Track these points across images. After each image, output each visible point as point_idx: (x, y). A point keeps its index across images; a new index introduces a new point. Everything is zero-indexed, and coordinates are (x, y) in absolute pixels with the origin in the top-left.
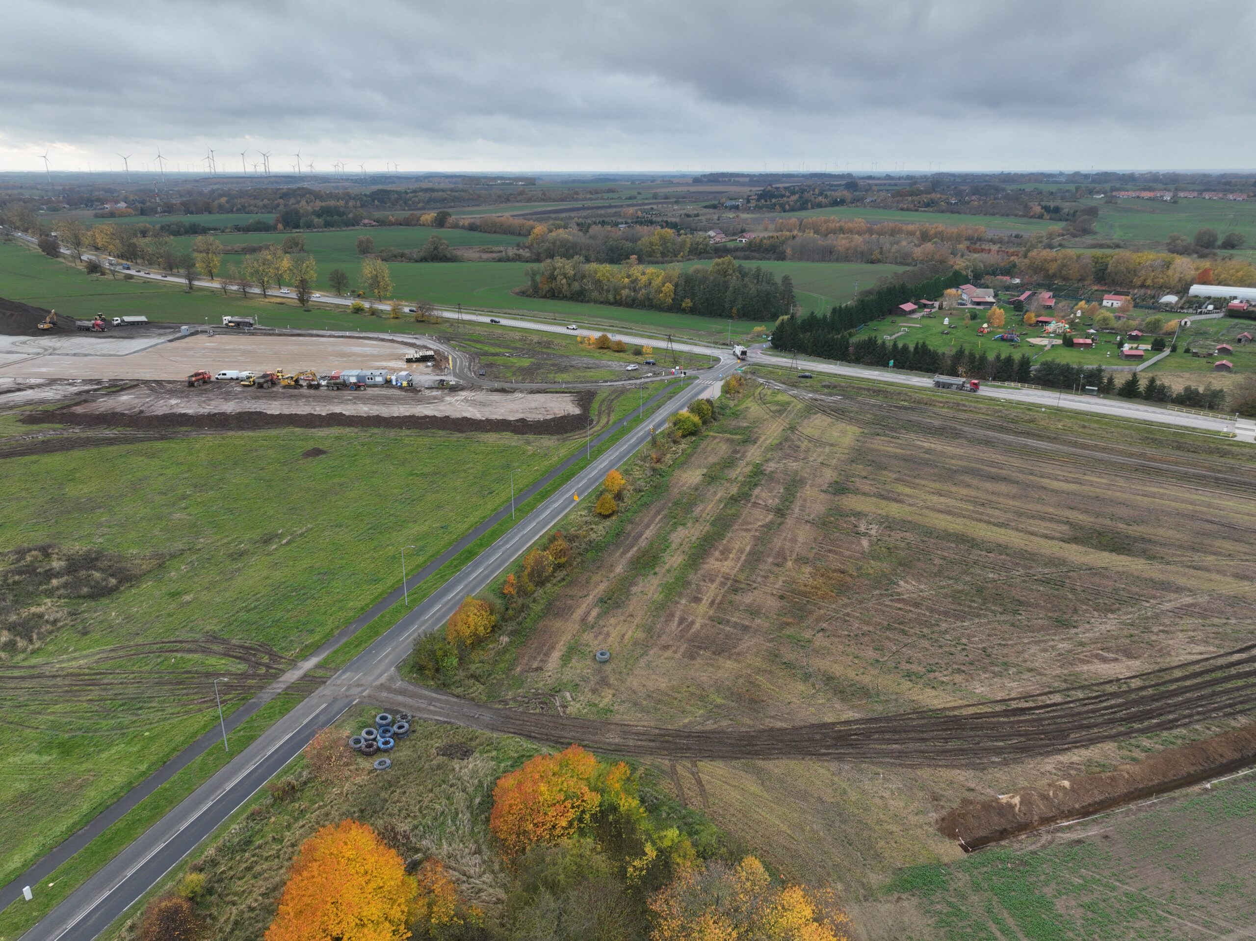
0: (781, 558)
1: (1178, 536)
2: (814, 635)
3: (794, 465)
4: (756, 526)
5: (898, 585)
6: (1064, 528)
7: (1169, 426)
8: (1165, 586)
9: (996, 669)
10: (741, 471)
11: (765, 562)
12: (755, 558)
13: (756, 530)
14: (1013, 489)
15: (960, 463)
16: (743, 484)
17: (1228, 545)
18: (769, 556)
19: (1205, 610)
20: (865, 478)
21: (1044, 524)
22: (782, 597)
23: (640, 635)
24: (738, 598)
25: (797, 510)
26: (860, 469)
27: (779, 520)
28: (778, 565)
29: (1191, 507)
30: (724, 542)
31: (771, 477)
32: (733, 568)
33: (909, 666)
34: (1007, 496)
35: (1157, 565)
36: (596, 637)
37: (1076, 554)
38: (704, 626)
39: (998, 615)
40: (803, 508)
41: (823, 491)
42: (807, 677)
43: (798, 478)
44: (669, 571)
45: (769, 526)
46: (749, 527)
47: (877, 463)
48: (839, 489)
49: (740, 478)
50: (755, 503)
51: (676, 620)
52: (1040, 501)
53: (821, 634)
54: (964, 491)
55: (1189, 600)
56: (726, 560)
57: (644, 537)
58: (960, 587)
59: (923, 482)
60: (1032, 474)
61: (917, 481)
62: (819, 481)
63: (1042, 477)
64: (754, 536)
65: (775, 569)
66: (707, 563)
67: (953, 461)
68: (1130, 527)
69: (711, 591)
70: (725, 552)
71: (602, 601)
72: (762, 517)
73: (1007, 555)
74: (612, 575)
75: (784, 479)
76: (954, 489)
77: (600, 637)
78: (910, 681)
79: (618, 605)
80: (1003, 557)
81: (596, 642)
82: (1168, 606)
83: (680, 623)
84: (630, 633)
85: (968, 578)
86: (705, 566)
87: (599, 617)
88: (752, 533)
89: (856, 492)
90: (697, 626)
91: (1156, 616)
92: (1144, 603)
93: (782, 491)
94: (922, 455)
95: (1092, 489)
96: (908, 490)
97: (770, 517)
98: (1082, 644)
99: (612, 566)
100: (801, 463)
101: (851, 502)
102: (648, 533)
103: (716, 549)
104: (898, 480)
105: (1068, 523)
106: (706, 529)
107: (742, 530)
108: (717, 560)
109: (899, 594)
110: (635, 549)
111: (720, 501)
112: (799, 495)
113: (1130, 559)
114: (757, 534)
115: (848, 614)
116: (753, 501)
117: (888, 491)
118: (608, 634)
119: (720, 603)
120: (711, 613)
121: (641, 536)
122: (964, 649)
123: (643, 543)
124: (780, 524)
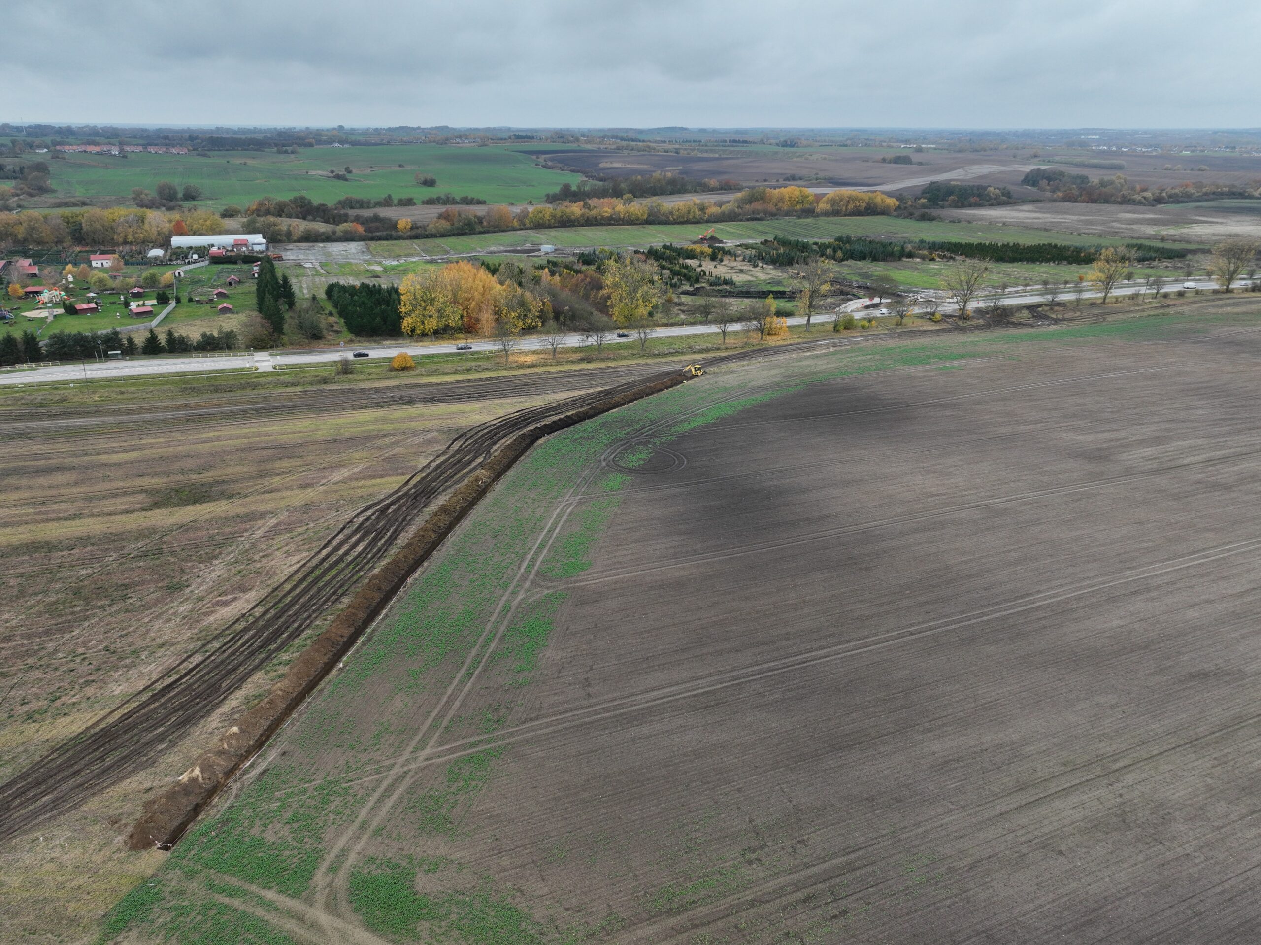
1: (245, 469)
6: (141, 497)
7: (200, 373)
8: (252, 517)
9: (127, 661)
14: (71, 477)
17: (286, 464)
19: (289, 524)
21: (118, 500)
29: (246, 441)
34: (68, 485)
35: (238, 501)
37: (161, 518)
39: (108, 608)
52: (106, 479)
55: (274, 521)
58: (53, 598)
60: (86, 455)
63: (98, 454)
68: (202, 475)
73: (92, 545)
78: (34, 722)
80: (89, 548)
82: (259, 533)
85: (58, 586)
91: (254, 546)
92: (239, 539)
95: (154, 451)
98: (201, 599)
105: (142, 491)
113: (213, 504)
122: (84, 659)
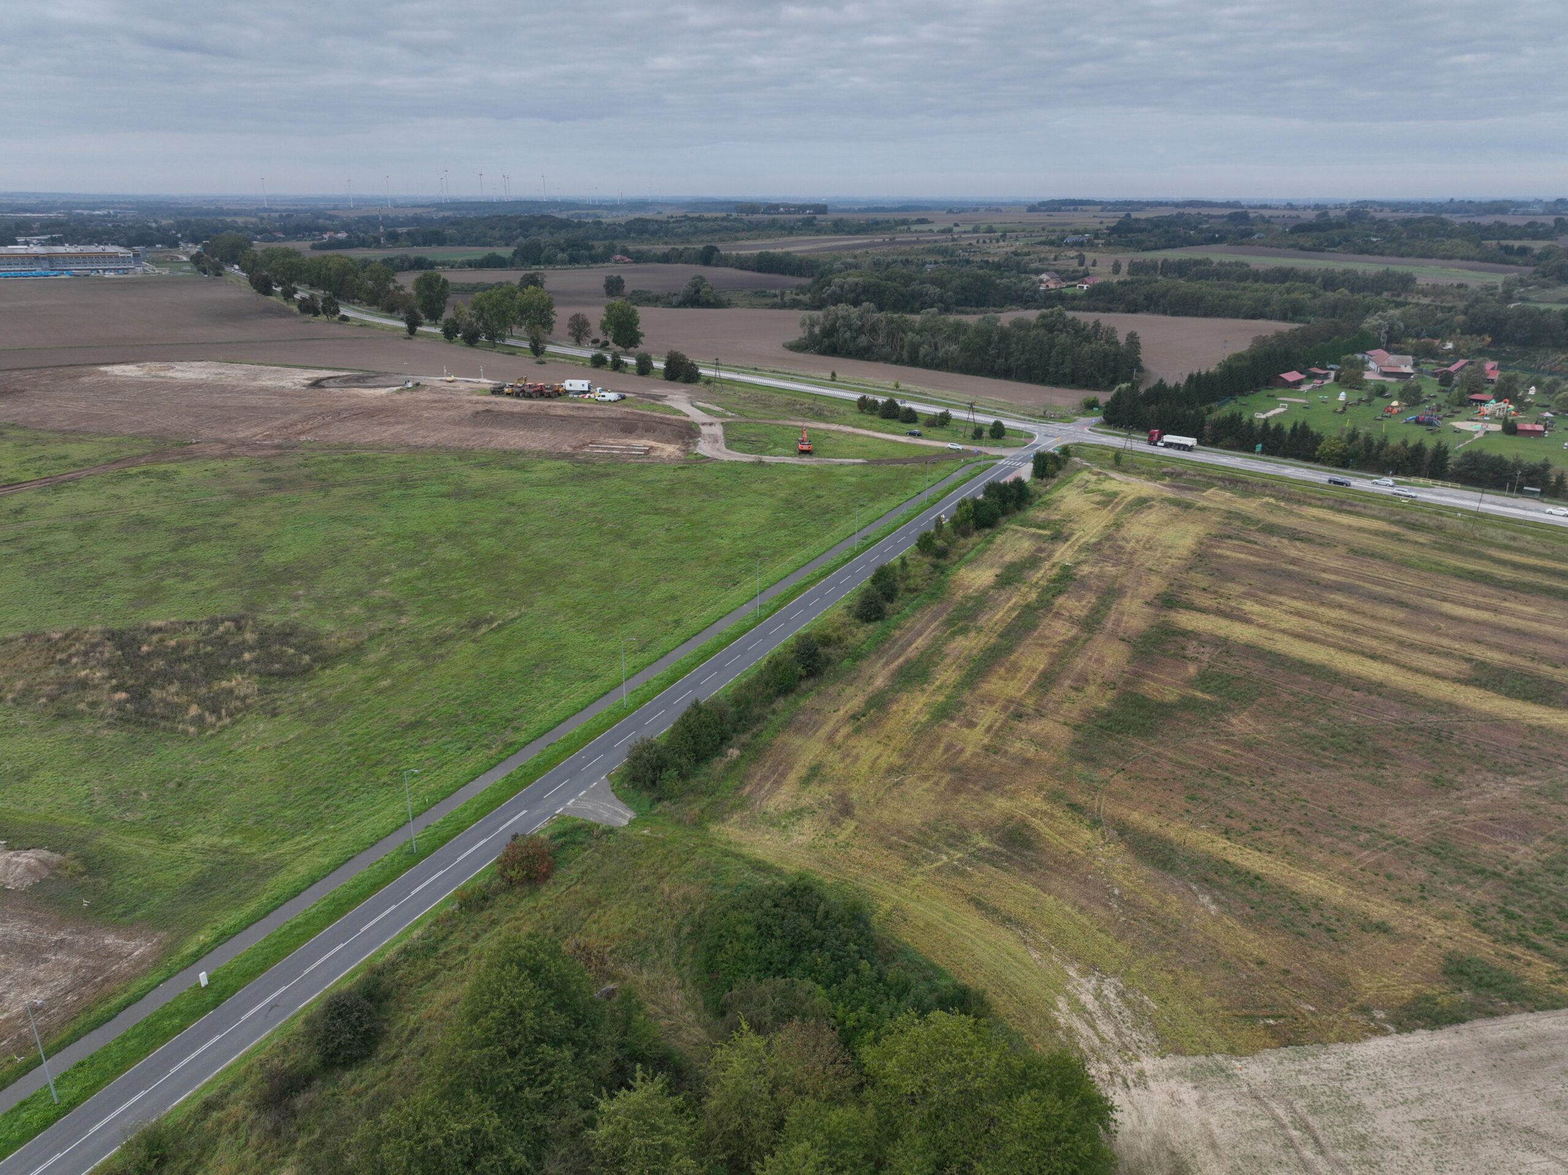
0: (1083, 680)
2: (1112, 776)
3: (1110, 569)
4: (1055, 641)
5: (1229, 723)
6: (1465, 666)
10: (1041, 575)
11: (1061, 685)
12: (1047, 680)
13: (1054, 646)
15: (1333, 577)
16: (1046, 590)
18: (1068, 677)
20: (1204, 589)
21: (1436, 659)
22: (1077, 728)
23: (895, 759)
24: (1022, 725)
25: (1109, 625)
26: (1200, 579)
27: (1085, 636)
28: (1076, 689)
30: (1012, 658)
31: (1082, 584)
32: (1020, 690)
33: (1228, 821)
34: (1393, 622)
36: (843, 759)
37: (1471, 697)
38: (975, 755)
39: (1356, 768)
40: (1118, 622)
41: (1147, 603)
42: (1095, 824)
43: (1117, 586)
44: (940, 687)
45: (1071, 642)
46: (1045, 642)
47: (1223, 573)
48: (1168, 601)
49: (1041, 582)
50: (1057, 613)
51: (942, 746)
52: (1435, 630)
53: (1121, 775)
54: (1334, 614)
56: (1013, 679)
57: (913, 646)
59: (1281, 599)
60: (1430, 596)
61: (1272, 597)
62: (1142, 590)
64: (1051, 653)
65: (1073, 694)
66: (989, 682)
67: (1324, 575)
69: (988, 716)
70: (1014, 668)
71: (854, 717)
72: (1063, 631)
73: (1380, 695)
74: (870, 688)
75: (1098, 587)
76: (1321, 610)
77: (848, 760)
79: (874, 723)
80: (1374, 697)
81: (842, 765)
83: (946, 750)
84: (884, 757)
86: (983, 685)
87: (848, 736)
88: (1049, 649)
89: (1191, 607)
90: (968, 754)
93: (1093, 600)
94: (1284, 566)
95: (1514, 620)
96: (1257, 608)
97: (1074, 631)
99: (870, 677)
100: (1122, 567)
101: (1187, 620)
102: (919, 642)
103: (1001, 666)
104: (1247, 595)
106: (992, 641)
107: (1036, 644)
108: (1001, 678)
109: (1228, 734)
110: (901, 660)
111: (1012, 609)
112: (1114, 606)
113: (1551, 710)
114: (1055, 650)
115: (1158, 754)
116: (1055, 610)
117: (1233, 608)
118: (857, 758)
119: (997, 731)
120: (986, 741)
121: (910, 645)
123: (911, 652)
124: (1086, 641)
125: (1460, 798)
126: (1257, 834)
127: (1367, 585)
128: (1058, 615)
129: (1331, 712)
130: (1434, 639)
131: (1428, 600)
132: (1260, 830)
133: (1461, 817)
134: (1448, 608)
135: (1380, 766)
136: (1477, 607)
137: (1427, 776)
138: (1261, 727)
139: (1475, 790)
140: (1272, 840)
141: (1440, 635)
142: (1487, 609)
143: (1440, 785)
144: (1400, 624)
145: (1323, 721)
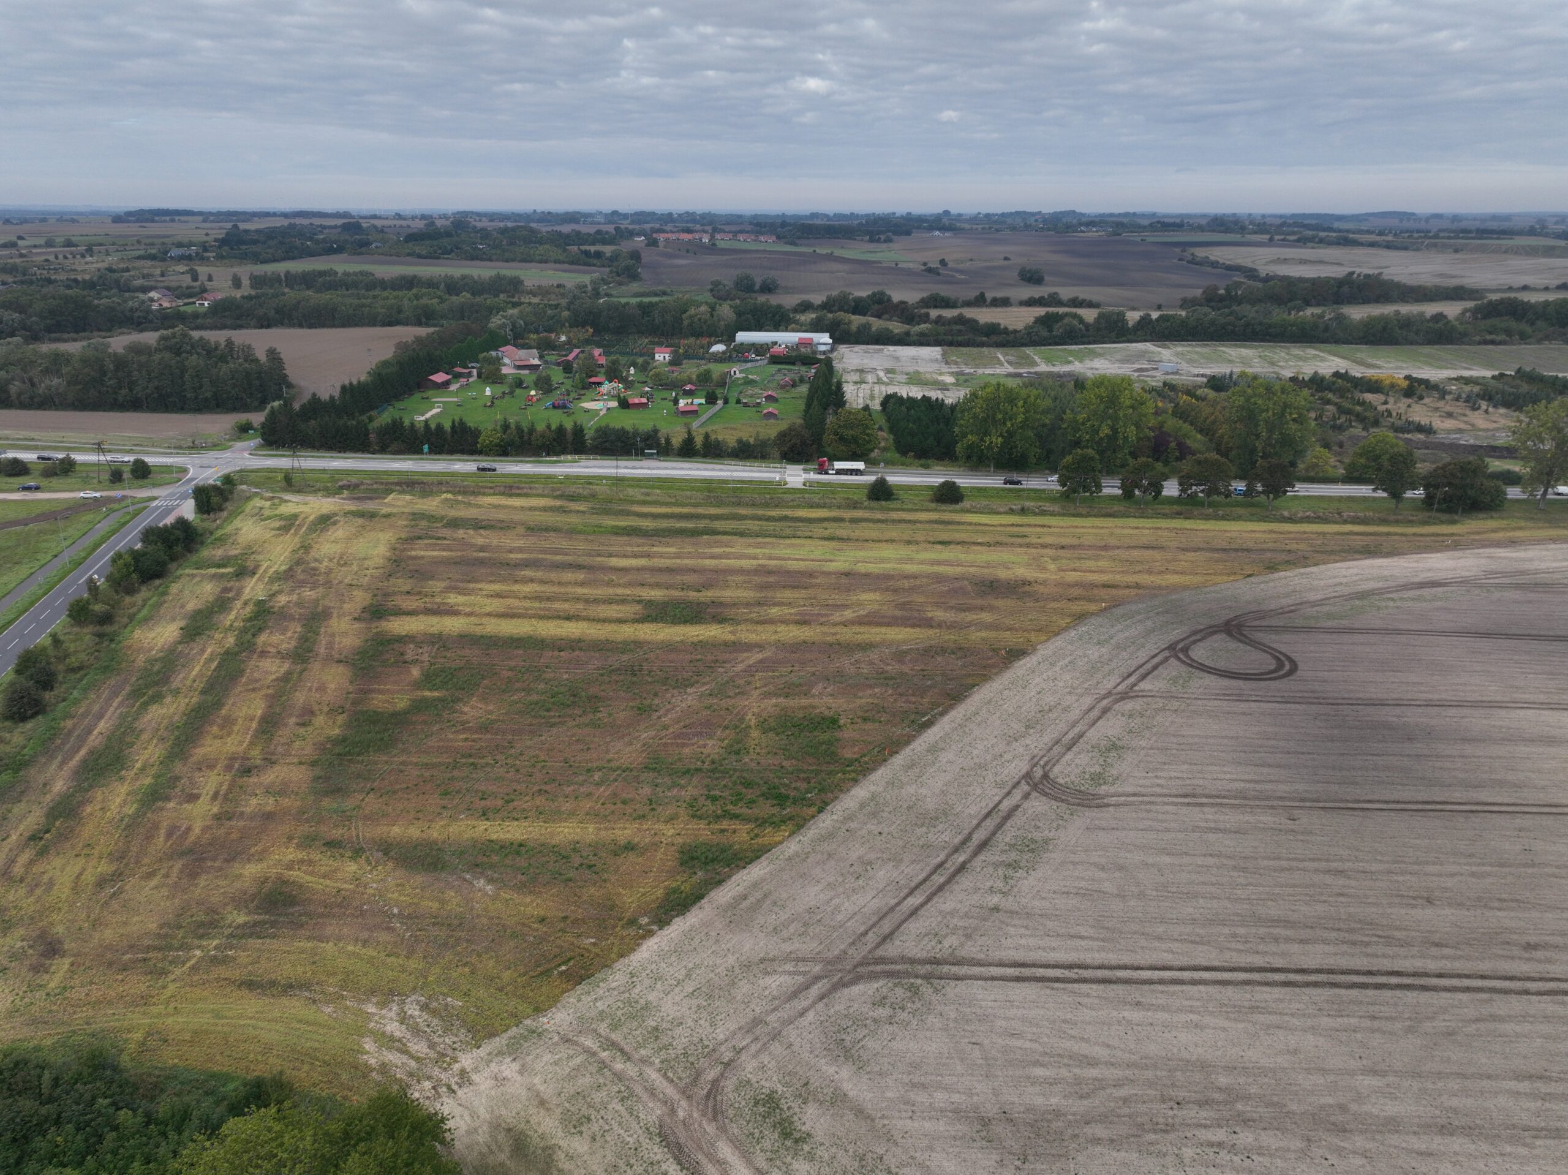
0: (307, 715)
1: (745, 594)
2: (363, 800)
3: (308, 594)
4: (267, 682)
5: (462, 713)
6: (638, 608)
7: (725, 481)
8: (736, 647)
9: (581, 778)
10: (233, 617)
11: (286, 725)
12: (269, 724)
13: (268, 687)
14: (581, 576)
15: (519, 556)
16: (244, 631)
17: (788, 594)
18: (291, 715)
19: (774, 663)
20: (408, 593)
21: (615, 607)
22: (314, 764)
23: (105, 868)
24: (253, 780)
25: (322, 650)
26: (402, 583)
27: (299, 667)
28: (303, 725)
29: (754, 562)
30: (223, 712)
31: (283, 615)
32: (241, 743)
33: (483, 803)
34: (576, 584)
35: (728, 628)
36: (31, 892)
37: (650, 633)
38: (205, 829)
39: (577, 719)
40: (330, 646)
41: (355, 619)
42: (358, 852)
43: (320, 609)
44: (143, 769)
45: (286, 678)
46: (257, 685)
47: (421, 573)
48: (376, 612)
49: (236, 624)
50: (262, 652)
51: (163, 832)
52: (609, 584)
53: (371, 795)
54: (528, 588)
55: (760, 656)
56: (229, 735)
57: (95, 732)
58: (535, 697)
59: (480, 586)
60: (599, 555)
61: (472, 585)
62: (347, 607)
64: (267, 695)
65: (302, 731)
66: (203, 745)
67: (512, 556)
68: (701, 594)
69: (211, 782)
70: (228, 723)
71: (34, 838)
72: (274, 669)
73: (581, 649)
74: (48, 798)
75: (300, 614)
76: (516, 587)
77: (38, 892)
78: (487, 819)
79: (63, 837)
80: (577, 653)
81: (31, 900)
82: (740, 667)
83: (169, 835)
84: (89, 870)
86: (197, 751)
87: (32, 862)
88: (264, 692)
89: (400, 612)
90: (197, 831)
91: (732, 679)
92: (720, 669)
93: (299, 629)
94: (475, 554)
95: (663, 561)
96: (461, 599)
97: (286, 666)
98: (665, 727)
99: (45, 785)
100: (321, 589)
101: (398, 626)
102: (102, 726)
103: (211, 725)
104: (450, 589)
105: (639, 602)
106: (194, 700)
107: (248, 690)
108: (215, 737)
109: (463, 723)
110: (83, 752)
111: (210, 660)
112: (323, 630)
113: (703, 626)
114: (270, 691)
115: (403, 763)
116: (259, 650)
117: (439, 604)
118: (51, 883)
119: (226, 794)
120: (215, 810)
121: (90, 732)
122: (543, 767)
123: (94, 740)
124: (301, 673)
125: (659, 718)
126: (511, 805)
127: (548, 557)
128: (264, 654)
129: (547, 676)
130: (611, 591)
131: (599, 559)
132: (513, 801)
133: (664, 733)
134: (615, 562)
135: (596, 711)
136: (635, 556)
137: (632, 707)
138: (491, 707)
139: (669, 707)
140: (525, 806)
141: (614, 586)
142: (642, 557)
143: (644, 711)
144: (582, 584)
145: (542, 686)
